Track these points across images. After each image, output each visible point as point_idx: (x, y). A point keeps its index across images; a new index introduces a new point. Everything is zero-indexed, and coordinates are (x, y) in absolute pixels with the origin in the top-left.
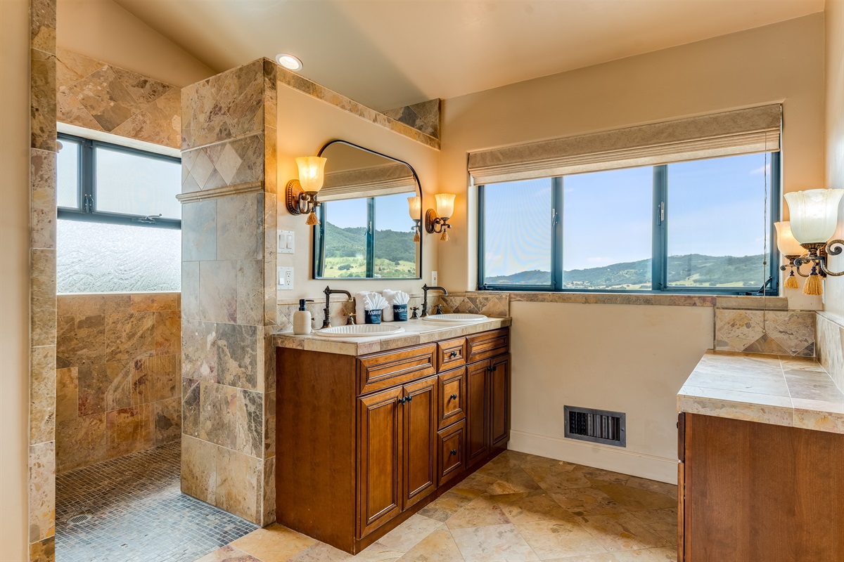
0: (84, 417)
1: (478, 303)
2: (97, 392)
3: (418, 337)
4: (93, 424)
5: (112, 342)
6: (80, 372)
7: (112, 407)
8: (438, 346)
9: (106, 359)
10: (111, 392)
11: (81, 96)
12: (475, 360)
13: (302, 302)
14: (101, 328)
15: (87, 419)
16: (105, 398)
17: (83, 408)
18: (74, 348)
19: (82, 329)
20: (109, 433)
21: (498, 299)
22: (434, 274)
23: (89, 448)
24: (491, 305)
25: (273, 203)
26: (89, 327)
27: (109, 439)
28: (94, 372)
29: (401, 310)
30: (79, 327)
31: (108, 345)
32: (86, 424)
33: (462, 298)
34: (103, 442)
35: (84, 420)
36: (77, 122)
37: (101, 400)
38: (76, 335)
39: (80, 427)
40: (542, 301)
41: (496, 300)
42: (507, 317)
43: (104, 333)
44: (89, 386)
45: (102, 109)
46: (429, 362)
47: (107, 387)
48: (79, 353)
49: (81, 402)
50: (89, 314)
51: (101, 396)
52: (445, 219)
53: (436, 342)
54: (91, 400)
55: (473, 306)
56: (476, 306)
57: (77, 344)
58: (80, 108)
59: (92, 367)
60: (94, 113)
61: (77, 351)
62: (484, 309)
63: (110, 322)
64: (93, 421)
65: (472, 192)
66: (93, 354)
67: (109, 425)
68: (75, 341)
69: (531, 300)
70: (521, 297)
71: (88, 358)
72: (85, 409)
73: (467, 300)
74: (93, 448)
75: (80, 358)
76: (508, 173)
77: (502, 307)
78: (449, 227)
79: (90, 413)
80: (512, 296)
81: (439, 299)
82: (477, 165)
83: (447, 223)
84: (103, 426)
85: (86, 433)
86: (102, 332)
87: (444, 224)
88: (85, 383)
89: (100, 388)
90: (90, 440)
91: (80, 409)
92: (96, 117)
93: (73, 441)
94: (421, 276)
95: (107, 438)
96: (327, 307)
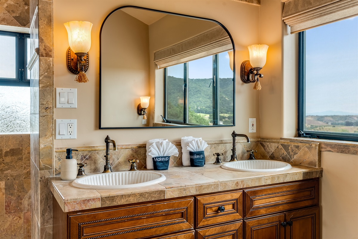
0: (9, 214)
1: (290, 151)
2: (17, 198)
3: (163, 192)
4: (15, 219)
5: (27, 166)
6: (6, 185)
7: (27, 209)
8: (196, 201)
9: (23, 177)
10: (27, 199)
11: (6, 5)
12: (259, 214)
13: (69, 151)
14: (20, 156)
15: (11, 216)
16: (23, 203)
17: (8, 208)
18: (2, 169)
19: (8, 157)
20: (26, 226)
21: (309, 148)
22: (253, 121)
23: (12, 235)
24: (302, 154)
25: (49, 66)
26: (12, 156)
27: (26, 230)
28: (15, 185)
29: (196, 157)
30: (6, 156)
31: (25, 168)
32: (10, 219)
33: (276, 145)
34: (22, 232)
35: (9, 216)
36: (3, 23)
37: (20, 204)
38: (3, 161)
39: (6, 220)
40: (354, 154)
41: (307, 149)
42: (317, 167)
43: (22, 160)
44: (12, 194)
45: (19, 12)
46: (182, 216)
47: (24, 196)
48: (5, 172)
49: (7, 204)
50: (12, 147)
51: (20, 201)
52: (258, 69)
53: (195, 197)
54: (13, 204)
55: (285, 153)
56: (289, 153)
57: (4, 167)
58: (5, 13)
59: (14, 182)
60: (14, 15)
61: (4, 171)
62: (295, 157)
63: (26, 153)
64: (15, 217)
65: (290, 41)
66: (15, 173)
67: (25, 221)
68: (3, 165)
69: (342, 152)
70: (332, 148)
71: (12, 176)
72: (9, 209)
73: (280, 147)
74: (15, 235)
75: (6, 176)
76: (321, 16)
77: (313, 156)
78: (260, 76)
79: (13, 212)
80: (323, 146)
81: (257, 145)
82: (290, 13)
83: (260, 72)
84: (22, 221)
85: (10, 225)
86: (21, 159)
87: (257, 74)
88: (10, 192)
89: (19, 196)
90: (13, 230)
91: (6, 209)
92: (16, 18)
93: (2, 229)
94: (234, 123)
95: (24, 230)
96: (107, 154)
